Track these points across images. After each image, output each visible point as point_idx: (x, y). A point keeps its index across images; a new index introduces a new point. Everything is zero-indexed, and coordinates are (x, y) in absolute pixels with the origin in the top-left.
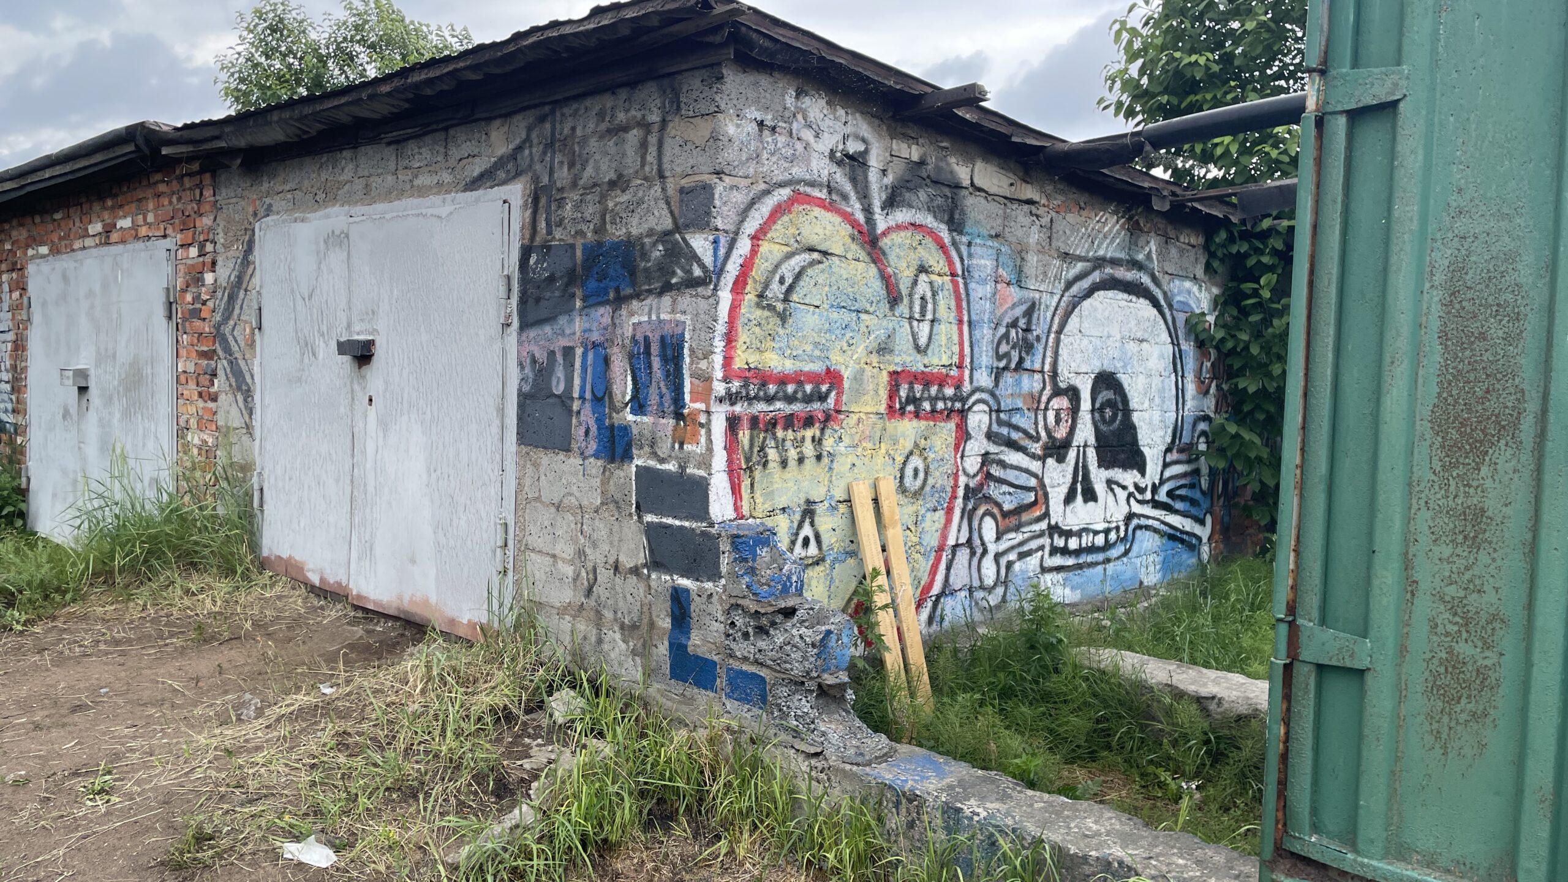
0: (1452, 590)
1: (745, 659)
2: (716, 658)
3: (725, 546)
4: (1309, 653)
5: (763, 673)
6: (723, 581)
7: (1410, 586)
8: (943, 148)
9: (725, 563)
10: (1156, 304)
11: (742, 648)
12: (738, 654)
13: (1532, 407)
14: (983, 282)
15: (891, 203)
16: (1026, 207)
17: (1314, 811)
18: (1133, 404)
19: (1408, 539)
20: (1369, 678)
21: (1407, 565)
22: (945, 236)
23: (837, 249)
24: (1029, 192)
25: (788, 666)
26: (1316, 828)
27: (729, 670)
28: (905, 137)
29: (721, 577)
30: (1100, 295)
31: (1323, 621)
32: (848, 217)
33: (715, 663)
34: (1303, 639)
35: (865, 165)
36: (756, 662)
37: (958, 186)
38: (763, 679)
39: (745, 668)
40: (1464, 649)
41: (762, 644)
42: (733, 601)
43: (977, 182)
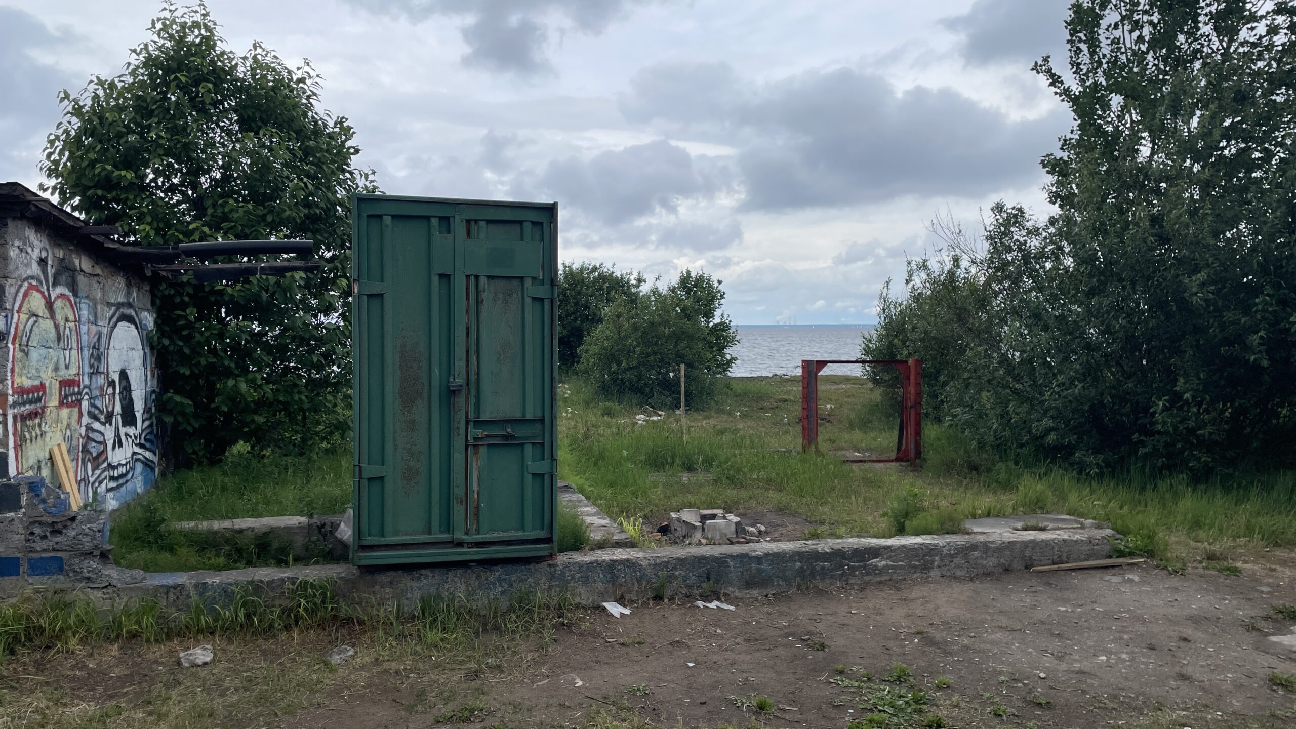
0: (408, 446)
1: (44, 550)
2: (20, 555)
3: (24, 490)
4: (366, 475)
5: (59, 554)
6: (23, 510)
7: (396, 447)
8: (71, 250)
9: (24, 500)
10: (137, 328)
11: (40, 545)
12: (38, 549)
13: (426, 388)
14: (84, 325)
15: (55, 284)
16: (95, 278)
17: (369, 530)
18: (132, 388)
19: (395, 432)
20: (386, 479)
21: (395, 440)
22: (72, 299)
23: (41, 314)
24: (98, 270)
25: (80, 546)
26: (369, 535)
27: (29, 560)
28: (59, 246)
29: (21, 508)
30: (120, 324)
31: (369, 463)
32: (42, 293)
33: (18, 559)
34: (363, 471)
35: (46, 263)
36: (54, 550)
37: (76, 270)
38: (61, 559)
39: (43, 555)
40: (412, 464)
41: (59, 539)
42: (31, 520)
43: (83, 267)
